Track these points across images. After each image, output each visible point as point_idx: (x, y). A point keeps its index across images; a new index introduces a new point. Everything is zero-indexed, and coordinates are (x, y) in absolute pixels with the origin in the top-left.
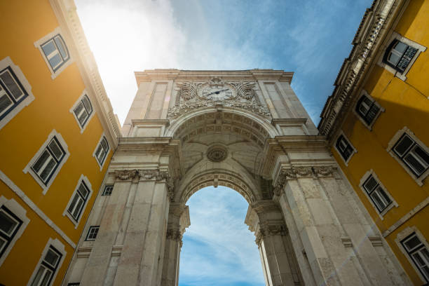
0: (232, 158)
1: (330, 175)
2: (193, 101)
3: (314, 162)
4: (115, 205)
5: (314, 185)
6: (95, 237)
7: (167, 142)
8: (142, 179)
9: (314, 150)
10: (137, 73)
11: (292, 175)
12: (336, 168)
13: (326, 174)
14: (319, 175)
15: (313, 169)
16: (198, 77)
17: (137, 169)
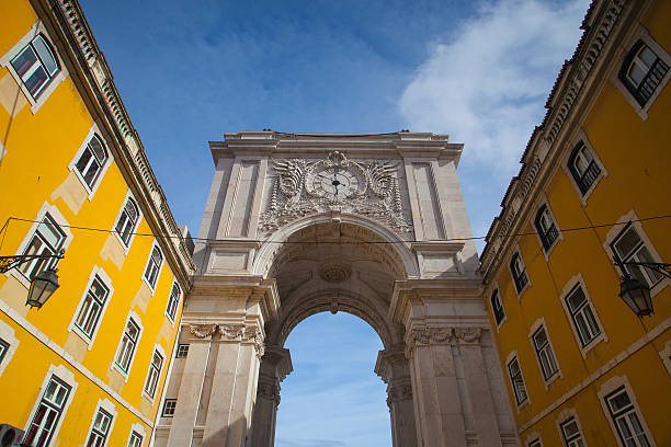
0: (359, 278)
1: (476, 342)
2: (296, 200)
3: (458, 321)
4: (192, 374)
5: (451, 357)
6: (172, 413)
7: (258, 284)
8: (223, 338)
9: (463, 301)
10: (212, 144)
11: (424, 339)
12: (488, 330)
13: (471, 341)
14: (462, 342)
15: (453, 331)
16: (308, 152)
17: (217, 323)
